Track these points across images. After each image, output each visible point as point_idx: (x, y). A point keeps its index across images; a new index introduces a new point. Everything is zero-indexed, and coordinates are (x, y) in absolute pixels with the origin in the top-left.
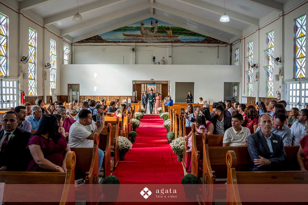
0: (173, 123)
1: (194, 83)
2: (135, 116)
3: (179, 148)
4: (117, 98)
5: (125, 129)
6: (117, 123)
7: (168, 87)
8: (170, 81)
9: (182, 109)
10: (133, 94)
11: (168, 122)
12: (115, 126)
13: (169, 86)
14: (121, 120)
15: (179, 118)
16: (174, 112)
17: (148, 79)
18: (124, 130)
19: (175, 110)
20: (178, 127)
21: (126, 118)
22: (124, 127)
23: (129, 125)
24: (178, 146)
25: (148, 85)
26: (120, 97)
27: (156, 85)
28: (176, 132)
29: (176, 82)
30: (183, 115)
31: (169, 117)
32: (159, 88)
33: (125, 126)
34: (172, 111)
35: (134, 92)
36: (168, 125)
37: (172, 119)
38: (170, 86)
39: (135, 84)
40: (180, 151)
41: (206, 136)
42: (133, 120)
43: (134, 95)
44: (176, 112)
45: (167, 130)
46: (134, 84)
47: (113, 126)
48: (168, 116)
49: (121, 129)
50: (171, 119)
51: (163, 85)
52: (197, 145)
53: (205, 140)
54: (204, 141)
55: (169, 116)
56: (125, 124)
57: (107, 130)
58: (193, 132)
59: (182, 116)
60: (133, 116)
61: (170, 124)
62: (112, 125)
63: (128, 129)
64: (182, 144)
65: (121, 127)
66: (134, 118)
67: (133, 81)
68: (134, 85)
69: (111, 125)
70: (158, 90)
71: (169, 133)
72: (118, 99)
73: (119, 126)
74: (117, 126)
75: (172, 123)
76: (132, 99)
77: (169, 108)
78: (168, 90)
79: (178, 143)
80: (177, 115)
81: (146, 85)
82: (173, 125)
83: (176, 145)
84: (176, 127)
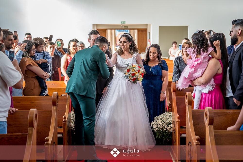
1: (187, 27)
3: (165, 129)
7: (148, 34)
8: (150, 25)
17: (117, 22)
24: (164, 127)
25: (116, 30)
27: (129, 30)
29: (159, 26)
32: (134, 36)
38: (151, 32)
40: (167, 135)
41: (209, 113)
51: (139, 30)
52: (194, 126)
53: (208, 119)
54: (206, 122)
64: (170, 124)
67: (93, 25)
78: (148, 38)
79: (164, 122)
81: (113, 30)
83: (161, 126)
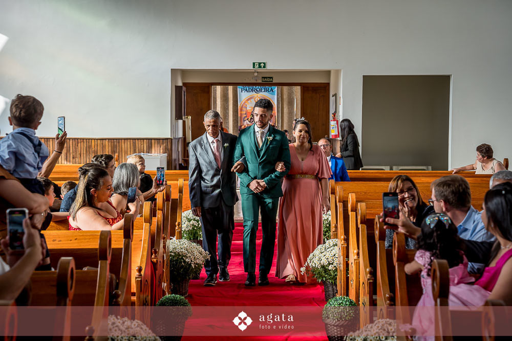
0: (353, 257)
1: (447, 78)
2: (184, 226)
4: (103, 147)
5: (140, 284)
6: (103, 257)
7: (332, 99)
8: (338, 72)
9: (386, 194)
10: (174, 128)
11: (328, 255)
12: (95, 269)
13: (335, 95)
14: (118, 243)
15: (377, 232)
16: (354, 209)
17: (242, 63)
18: (134, 289)
19: (357, 201)
20: (373, 273)
21: (141, 235)
22: (134, 274)
23: (154, 266)
25: (239, 89)
26: (116, 142)
27: (275, 89)
28: (364, 298)
29: (364, 76)
30: (391, 220)
31: (333, 229)
32: (291, 103)
33: (140, 270)
34: (345, 203)
35: (180, 122)
36: (330, 268)
37: (347, 240)
38: (341, 94)
39: (184, 84)
42: (174, 244)
43: (180, 135)
44: (361, 206)
45: (326, 291)
46: (180, 84)
47: (85, 269)
48: (329, 228)
49: (118, 284)
50: (340, 242)
51: (306, 88)
55: (333, 225)
56: (138, 259)
57: (53, 291)
58: (440, 296)
59: (386, 224)
60: (173, 226)
61: (339, 261)
62: (79, 266)
63: (150, 285)
65: (117, 274)
66: (180, 237)
67: (173, 70)
68: (178, 90)
69: (72, 265)
70: (286, 110)
71: (332, 301)
72: (108, 151)
73: (111, 271)
74: (102, 271)
75: (348, 256)
76: (169, 151)
77: (333, 192)
78: (332, 111)
80: (369, 223)
81: (230, 88)
82: (352, 268)
84: (364, 277)
